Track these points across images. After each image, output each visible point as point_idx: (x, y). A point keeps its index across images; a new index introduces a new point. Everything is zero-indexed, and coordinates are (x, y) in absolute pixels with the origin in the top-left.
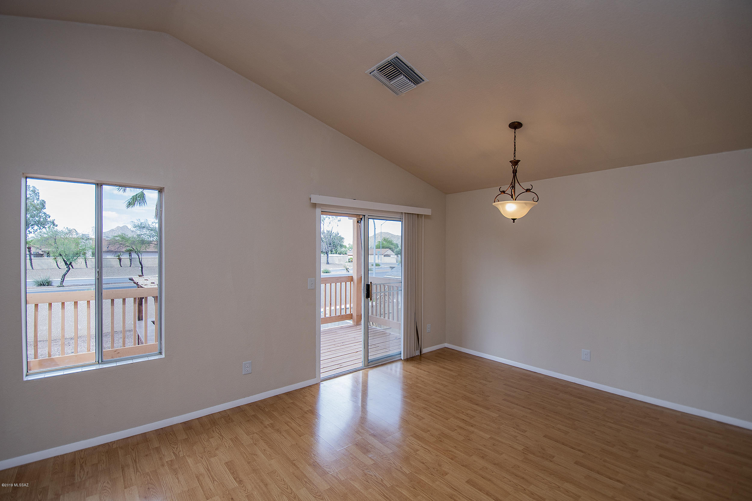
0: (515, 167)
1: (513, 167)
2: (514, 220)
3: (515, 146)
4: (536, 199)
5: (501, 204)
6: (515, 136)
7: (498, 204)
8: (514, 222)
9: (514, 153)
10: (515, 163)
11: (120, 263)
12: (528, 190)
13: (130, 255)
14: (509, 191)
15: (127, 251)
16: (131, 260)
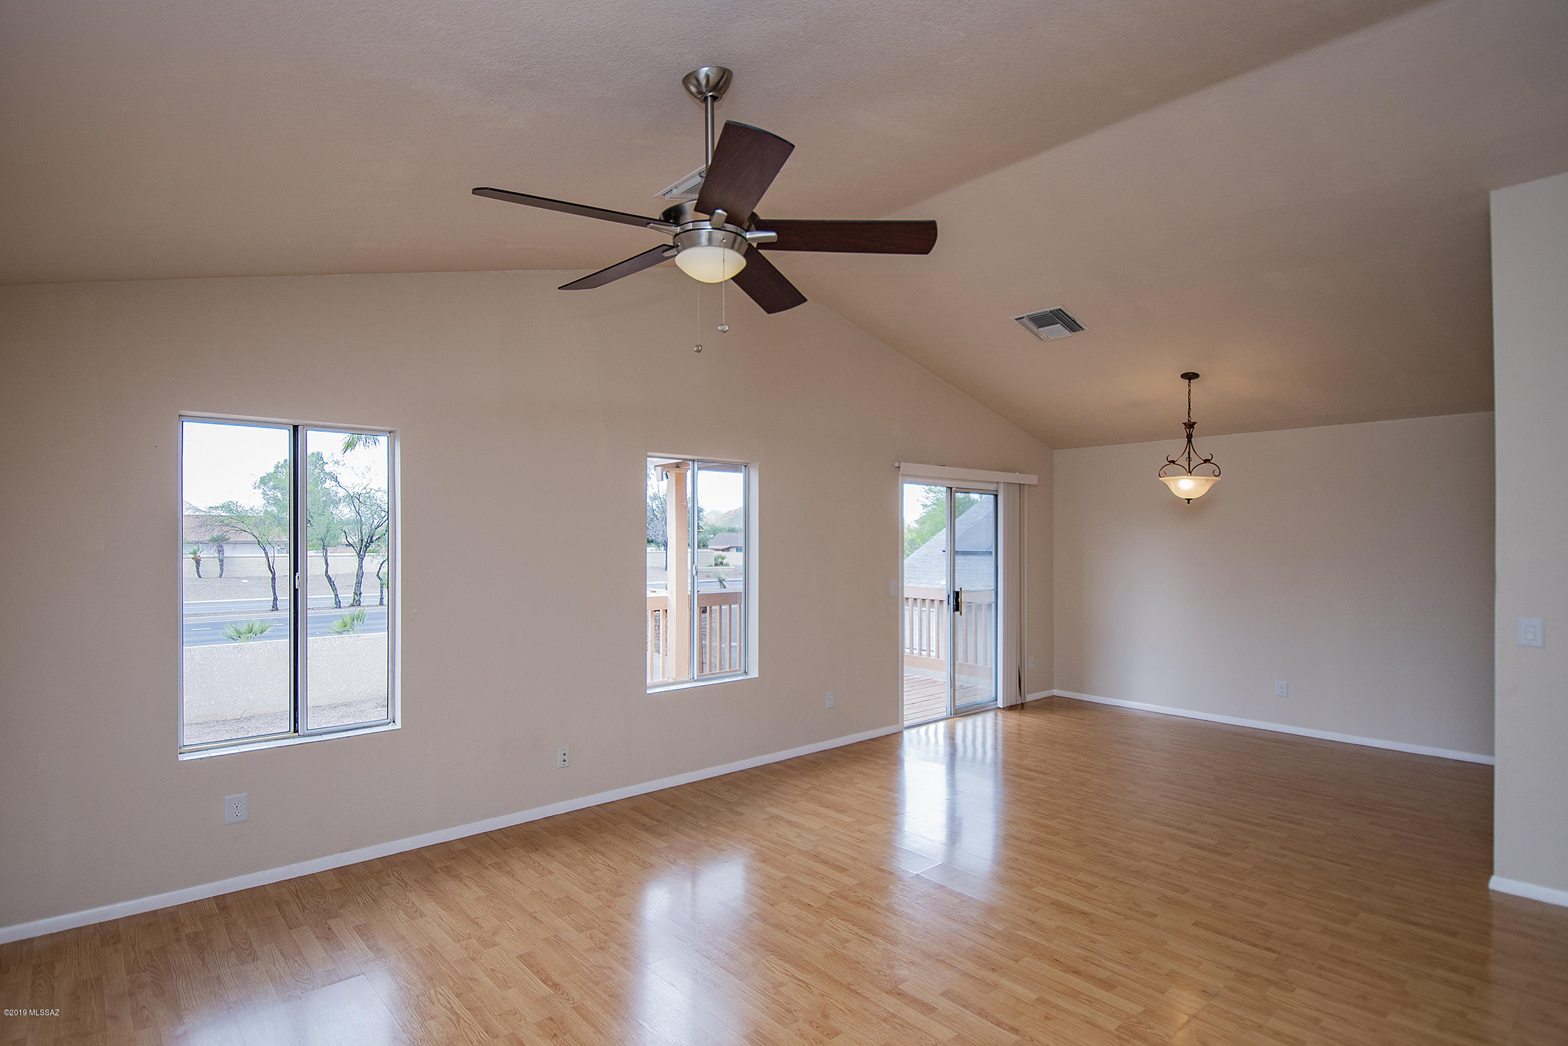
0: (1190, 431)
1: (1188, 430)
2: (1189, 500)
3: (1189, 402)
4: (1217, 473)
5: (1172, 480)
6: (1190, 390)
7: (1168, 480)
8: (1189, 503)
9: (1189, 413)
10: (1190, 425)
11: (198, 568)
12: (1206, 461)
13: (221, 551)
14: (1183, 461)
15: (214, 540)
16: (221, 561)
